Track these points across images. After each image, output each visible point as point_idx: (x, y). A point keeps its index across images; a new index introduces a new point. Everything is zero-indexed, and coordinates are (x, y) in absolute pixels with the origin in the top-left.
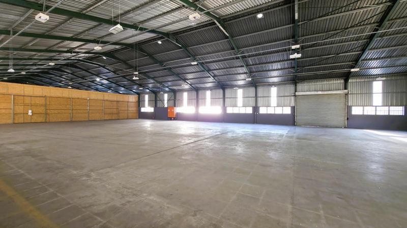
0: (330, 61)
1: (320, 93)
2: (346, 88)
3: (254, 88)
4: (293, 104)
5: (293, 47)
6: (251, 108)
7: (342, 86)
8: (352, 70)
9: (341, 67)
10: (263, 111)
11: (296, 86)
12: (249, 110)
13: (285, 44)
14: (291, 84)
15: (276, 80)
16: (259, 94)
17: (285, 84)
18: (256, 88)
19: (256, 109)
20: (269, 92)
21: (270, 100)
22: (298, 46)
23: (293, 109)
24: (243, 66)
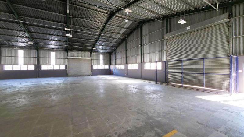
0: (84, 42)
1: (80, 58)
2: (91, 57)
3: (36, 50)
4: (66, 63)
5: (66, 29)
6: (34, 66)
7: (89, 55)
8: (93, 49)
9: (89, 46)
10: (44, 68)
11: (68, 52)
12: (32, 68)
13: (61, 26)
14: (64, 51)
15: (54, 47)
16: (41, 56)
17: (61, 51)
18: (38, 50)
19: (38, 66)
20: (50, 55)
21: (50, 61)
22: (69, 30)
23: (66, 66)
24: (24, 31)
